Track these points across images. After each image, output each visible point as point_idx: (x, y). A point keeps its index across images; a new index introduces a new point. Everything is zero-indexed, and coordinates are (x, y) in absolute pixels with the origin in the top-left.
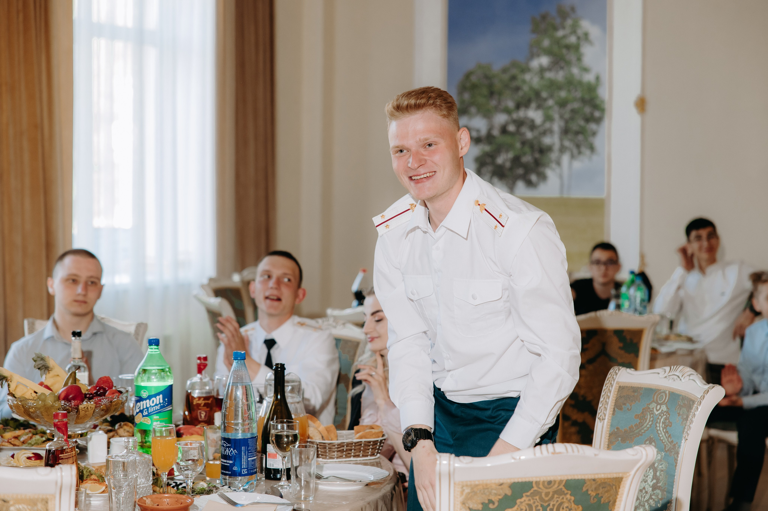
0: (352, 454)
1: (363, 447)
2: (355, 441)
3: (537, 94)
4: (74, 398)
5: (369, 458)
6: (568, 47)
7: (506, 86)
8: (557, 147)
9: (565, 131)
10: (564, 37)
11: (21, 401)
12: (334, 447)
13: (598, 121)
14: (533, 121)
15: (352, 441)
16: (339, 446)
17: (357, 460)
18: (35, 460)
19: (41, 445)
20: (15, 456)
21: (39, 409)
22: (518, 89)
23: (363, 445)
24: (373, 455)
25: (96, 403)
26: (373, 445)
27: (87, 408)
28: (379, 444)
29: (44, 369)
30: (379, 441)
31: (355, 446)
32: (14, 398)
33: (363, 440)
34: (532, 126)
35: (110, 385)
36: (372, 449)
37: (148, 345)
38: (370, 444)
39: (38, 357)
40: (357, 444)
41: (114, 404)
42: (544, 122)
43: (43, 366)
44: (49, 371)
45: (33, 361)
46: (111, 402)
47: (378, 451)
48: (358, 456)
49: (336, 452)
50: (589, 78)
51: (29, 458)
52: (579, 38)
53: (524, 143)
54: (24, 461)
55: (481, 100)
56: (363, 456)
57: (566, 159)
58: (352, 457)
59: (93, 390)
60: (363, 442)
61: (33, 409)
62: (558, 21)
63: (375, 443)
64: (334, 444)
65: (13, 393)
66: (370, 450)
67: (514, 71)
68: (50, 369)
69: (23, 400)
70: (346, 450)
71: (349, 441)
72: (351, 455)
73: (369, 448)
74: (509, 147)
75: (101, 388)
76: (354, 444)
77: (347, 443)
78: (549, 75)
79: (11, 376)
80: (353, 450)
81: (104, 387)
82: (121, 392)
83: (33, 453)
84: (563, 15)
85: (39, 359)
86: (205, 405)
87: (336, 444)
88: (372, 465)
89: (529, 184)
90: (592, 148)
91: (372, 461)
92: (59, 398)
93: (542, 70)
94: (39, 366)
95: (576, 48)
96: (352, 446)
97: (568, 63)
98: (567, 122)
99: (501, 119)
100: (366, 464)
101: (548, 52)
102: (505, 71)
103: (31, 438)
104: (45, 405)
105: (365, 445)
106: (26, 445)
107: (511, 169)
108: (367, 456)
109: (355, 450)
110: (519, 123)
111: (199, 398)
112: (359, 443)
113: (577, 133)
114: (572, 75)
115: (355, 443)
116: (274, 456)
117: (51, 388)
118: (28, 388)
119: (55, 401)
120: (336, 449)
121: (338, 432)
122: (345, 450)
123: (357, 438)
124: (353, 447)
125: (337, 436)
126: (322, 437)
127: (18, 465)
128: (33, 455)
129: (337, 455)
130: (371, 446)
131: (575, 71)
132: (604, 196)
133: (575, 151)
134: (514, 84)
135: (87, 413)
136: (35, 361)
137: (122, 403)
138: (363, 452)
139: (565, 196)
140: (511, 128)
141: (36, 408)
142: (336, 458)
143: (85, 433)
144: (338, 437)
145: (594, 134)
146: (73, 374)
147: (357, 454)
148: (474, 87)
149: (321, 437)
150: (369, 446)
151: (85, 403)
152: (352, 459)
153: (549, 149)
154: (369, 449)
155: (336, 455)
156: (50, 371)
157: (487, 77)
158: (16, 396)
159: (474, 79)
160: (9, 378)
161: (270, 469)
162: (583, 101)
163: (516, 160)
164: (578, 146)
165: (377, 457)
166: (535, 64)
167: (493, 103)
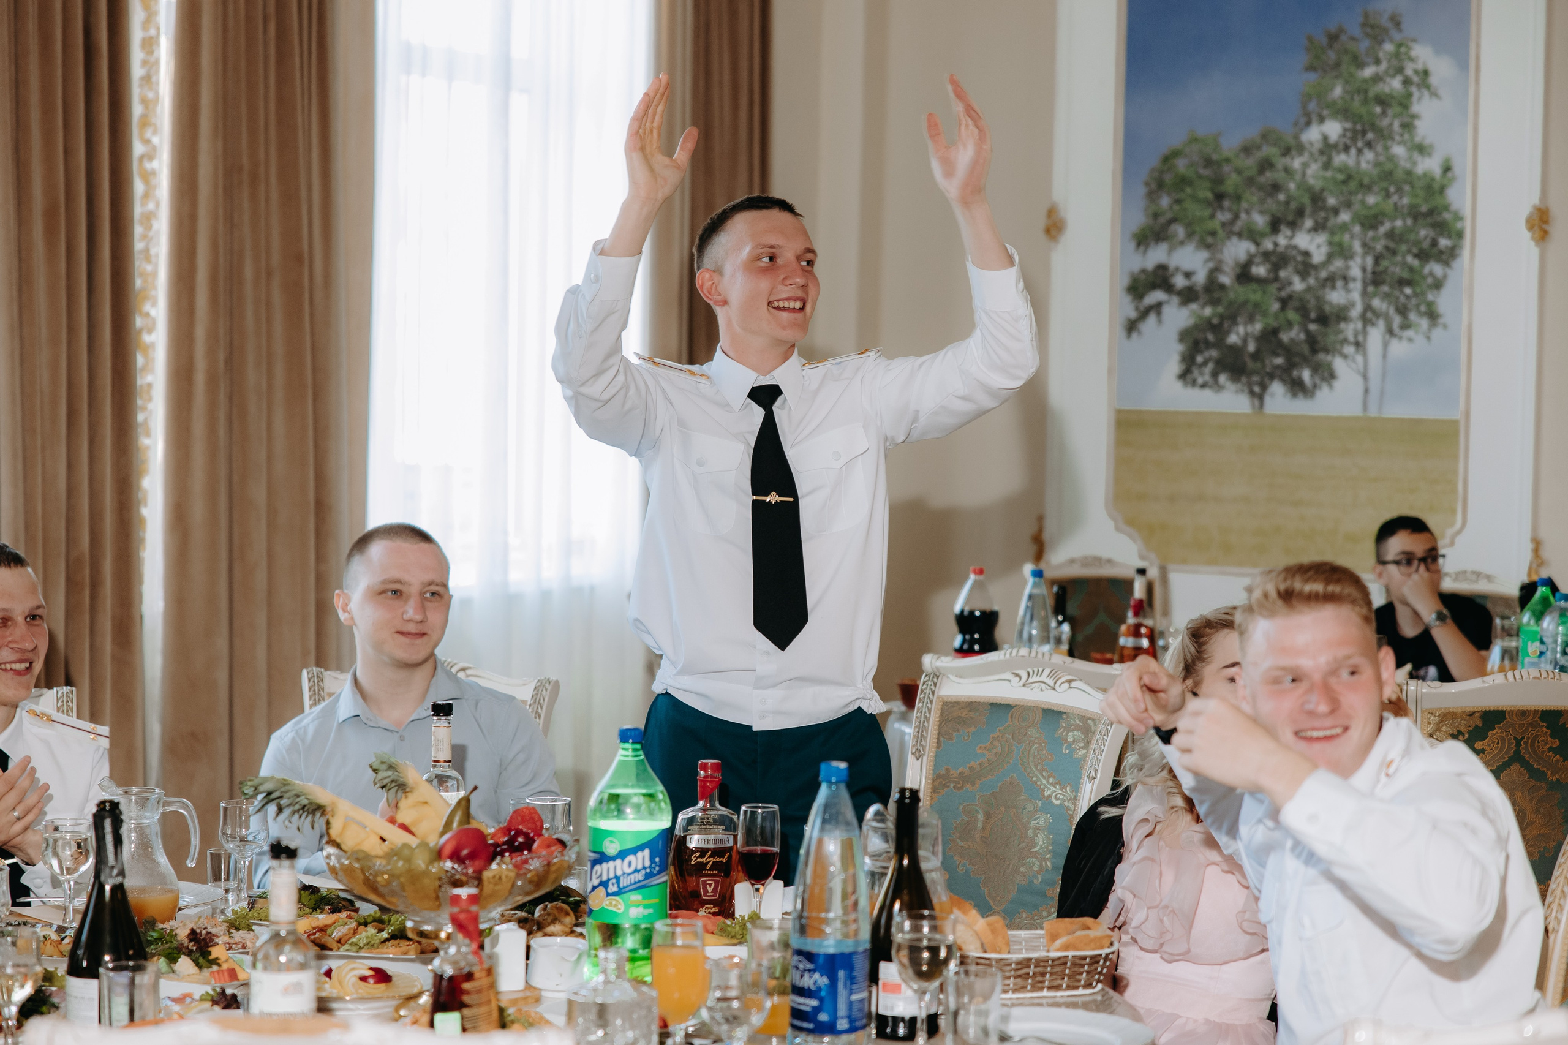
0: (1047, 983)
1: (1069, 968)
2: (1054, 954)
3: (1317, 199)
4: (472, 856)
5: (1081, 991)
6: (1383, 101)
7: (1250, 182)
8: (1356, 312)
9: (1376, 279)
10: (1377, 79)
11: (358, 860)
12: (1008, 968)
13: (1448, 257)
14: (1306, 254)
15: (1048, 956)
16: (1019, 966)
17: (1055, 997)
18: (375, 983)
19: (378, 948)
20: (333, 974)
21: (398, 877)
22: (1276, 187)
23: (1069, 964)
24: (1088, 985)
25: (517, 867)
26: (1090, 965)
27: (500, 878)
28: (1102, 962)
29: (397, 787)
30: (1103, 956)
31: (1052, 966)
32: (342, 853)
33: (1071, 953)
34: (1306, 267)
35: (536, 826)
36: (1088, 973)
37: (619, 741)
38: (1083, 962)
39: (382, 763)
40: (1056, 963)
41: (553, 869)
42: (1330, 257)
43: (392, 781)
44: (406, 793)
45: (370, 771)
46: (549, 864)
47: (1099, 978)
48: (1058, 988)
49: (1012, 979)
50: (1429, 165)
51: (363, 979)
52: (1407, 82)
53: (1285, 302)
54: (353, 985)
55: (1197, 211)
56: (1069, 987)
57: (1375, 336)
58: (1045, 990)
59: (499, 835)
60: (1070, 957)
61: (386, 877)
62: (1365, 44)
63: (1095, 959)
64: (1009, 961)
65: (338, 840)
66: (1084, 975)
67: (1268, 151)
68: (407, 790)
69: (362, 857)
70: (1034, 974)
71: (1041, 954)
72: (1044, 986)
73: (1082, 970)
74: (1254, 311)
75: (519, 833)
76: (1050, 962)
77: (1036, 959)
78: (1340, 159)
79: (333, 803)
80: (1048, 975)
81: (525, 830)
82: (562, 843)
83: (372, 969)
84: (1376, 32)
85: (384, 767)
86: (715, 866)
87: (1014, 960)
88: (1086, 1006)
89: (1297, 387)
90: (1433, 315)
91: (1088, 999)
92: (439, 855)
93: (1328, 148)
94: (385, 782)
95: (1404, 102)
96: (1045, 967)
97: (1385, 135)
98: (1377, 259)
99: (1237, 250)
100: (1073, 1005)
101: (1343, 112)
102: (1247, 150)
103: (355, 932)
104: (409, 871)
105: (1074, 964)
106: (347, 947)
107: (1256, 356)
108: (1077, 988)
109: (1051, 974)
110: (1278, 260)
111: (703, 852)
112: (1062, 961)
113: (1402, 283)
114: (1391, 159)
115: (1053, 960)
116: (895, 989)
117: (413, 829)
118: (368, 829)
119: (431, 862)
120: (1013, 973)
121: (1010, 932)
122: (1031, 974)
123: (1058, 950)
124: (1049, 969)
125: (1008, 944)
126: (982, 945)
127: (341, 994)
128: (371, 973)
129: (1015, 984)
130: (1086, 967)
131: (1399, 150)
132: (1458, 415)
133: (1397, 320)
134: (1269, 176)
135: (497, 888)
136: (375, 770)
137: (569, 866)
138: (1069, 978)
139: (1373, 412)
140: (1260, 270)
141: (393, 876)
142: (1010, 992)
143: (487, 931)
144: (1011, 943)
145: (1438, 285)
146: (464, 803)
147: (1056, 983)
148: (1182, 182)
149: (979, 945)
150: (1083, 966)
151: (494, 866)
152: (1045, 993)
153: (1342, 315)
154: (1081, 974)
155: (1011, 985)
156: (409, 794)
157: (1208, 162)
158: (343, 847)
159: (1181, 164)
160: (329, 809)
161: (885, 1017)
162: (1415, 214)
163: (1269, 337)
164: (1403, 311)
165: (1096, 990)
166: (1313, 135)
167: (1223, 216)
